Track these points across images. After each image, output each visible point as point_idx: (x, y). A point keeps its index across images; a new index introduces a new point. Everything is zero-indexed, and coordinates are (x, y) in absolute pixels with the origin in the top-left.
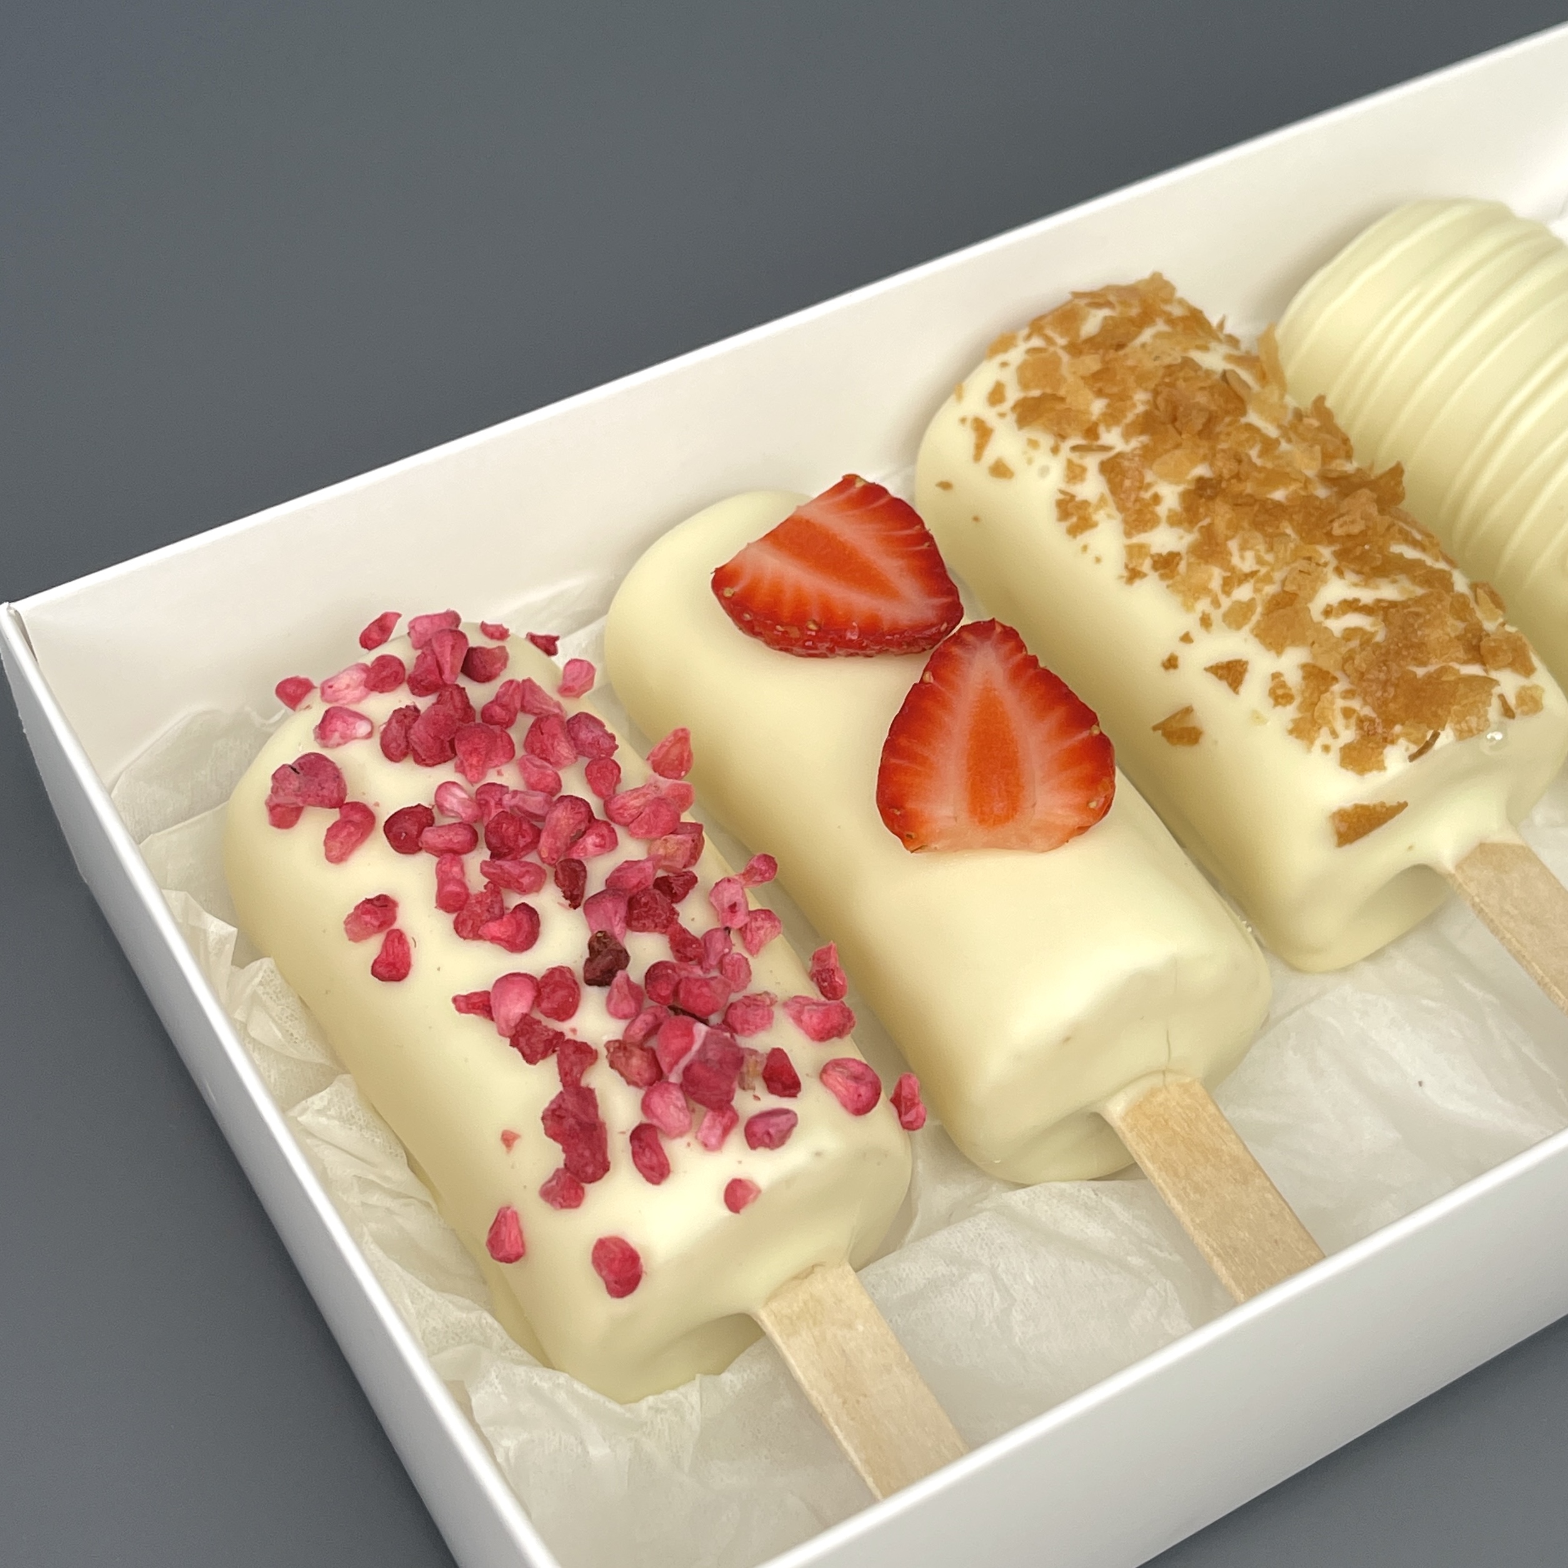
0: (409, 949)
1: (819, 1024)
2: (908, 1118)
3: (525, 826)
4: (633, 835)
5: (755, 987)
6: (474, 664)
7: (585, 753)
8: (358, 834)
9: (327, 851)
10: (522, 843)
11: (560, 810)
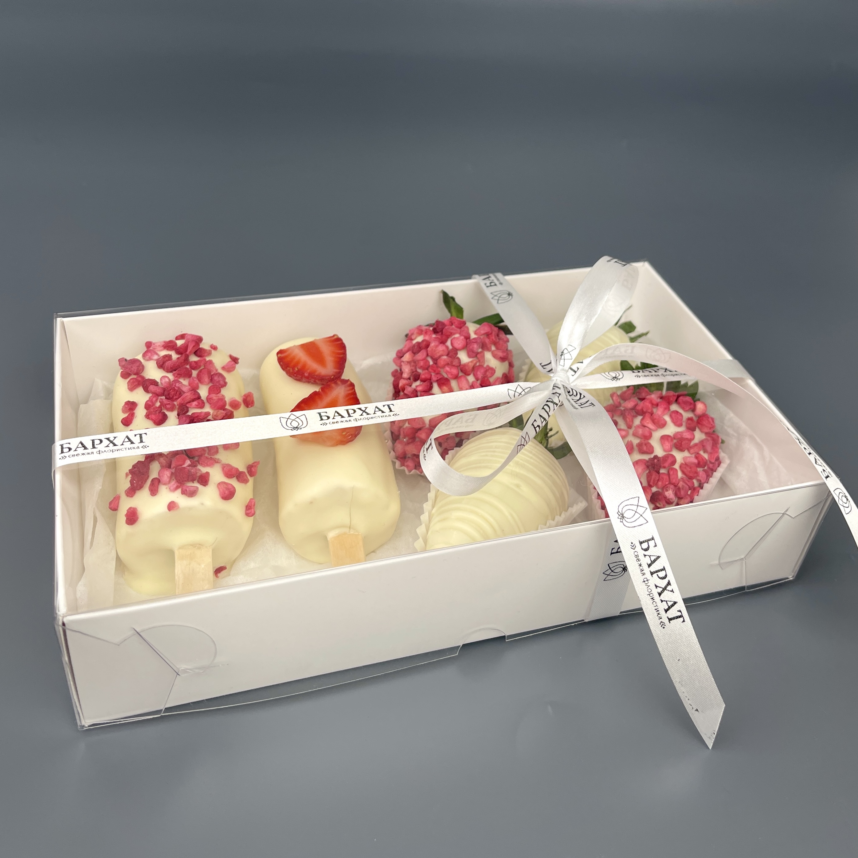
0: (134, 418)
1: (227, 471)
2: (248, 512)
3: (178, 393)
4: (211, 407)
5: (217, 457)
6: (198, 352)
7: (213, 383)
8: (137, 383)
9: (128, 386)
10: (175, 398)
11: (190, 392)
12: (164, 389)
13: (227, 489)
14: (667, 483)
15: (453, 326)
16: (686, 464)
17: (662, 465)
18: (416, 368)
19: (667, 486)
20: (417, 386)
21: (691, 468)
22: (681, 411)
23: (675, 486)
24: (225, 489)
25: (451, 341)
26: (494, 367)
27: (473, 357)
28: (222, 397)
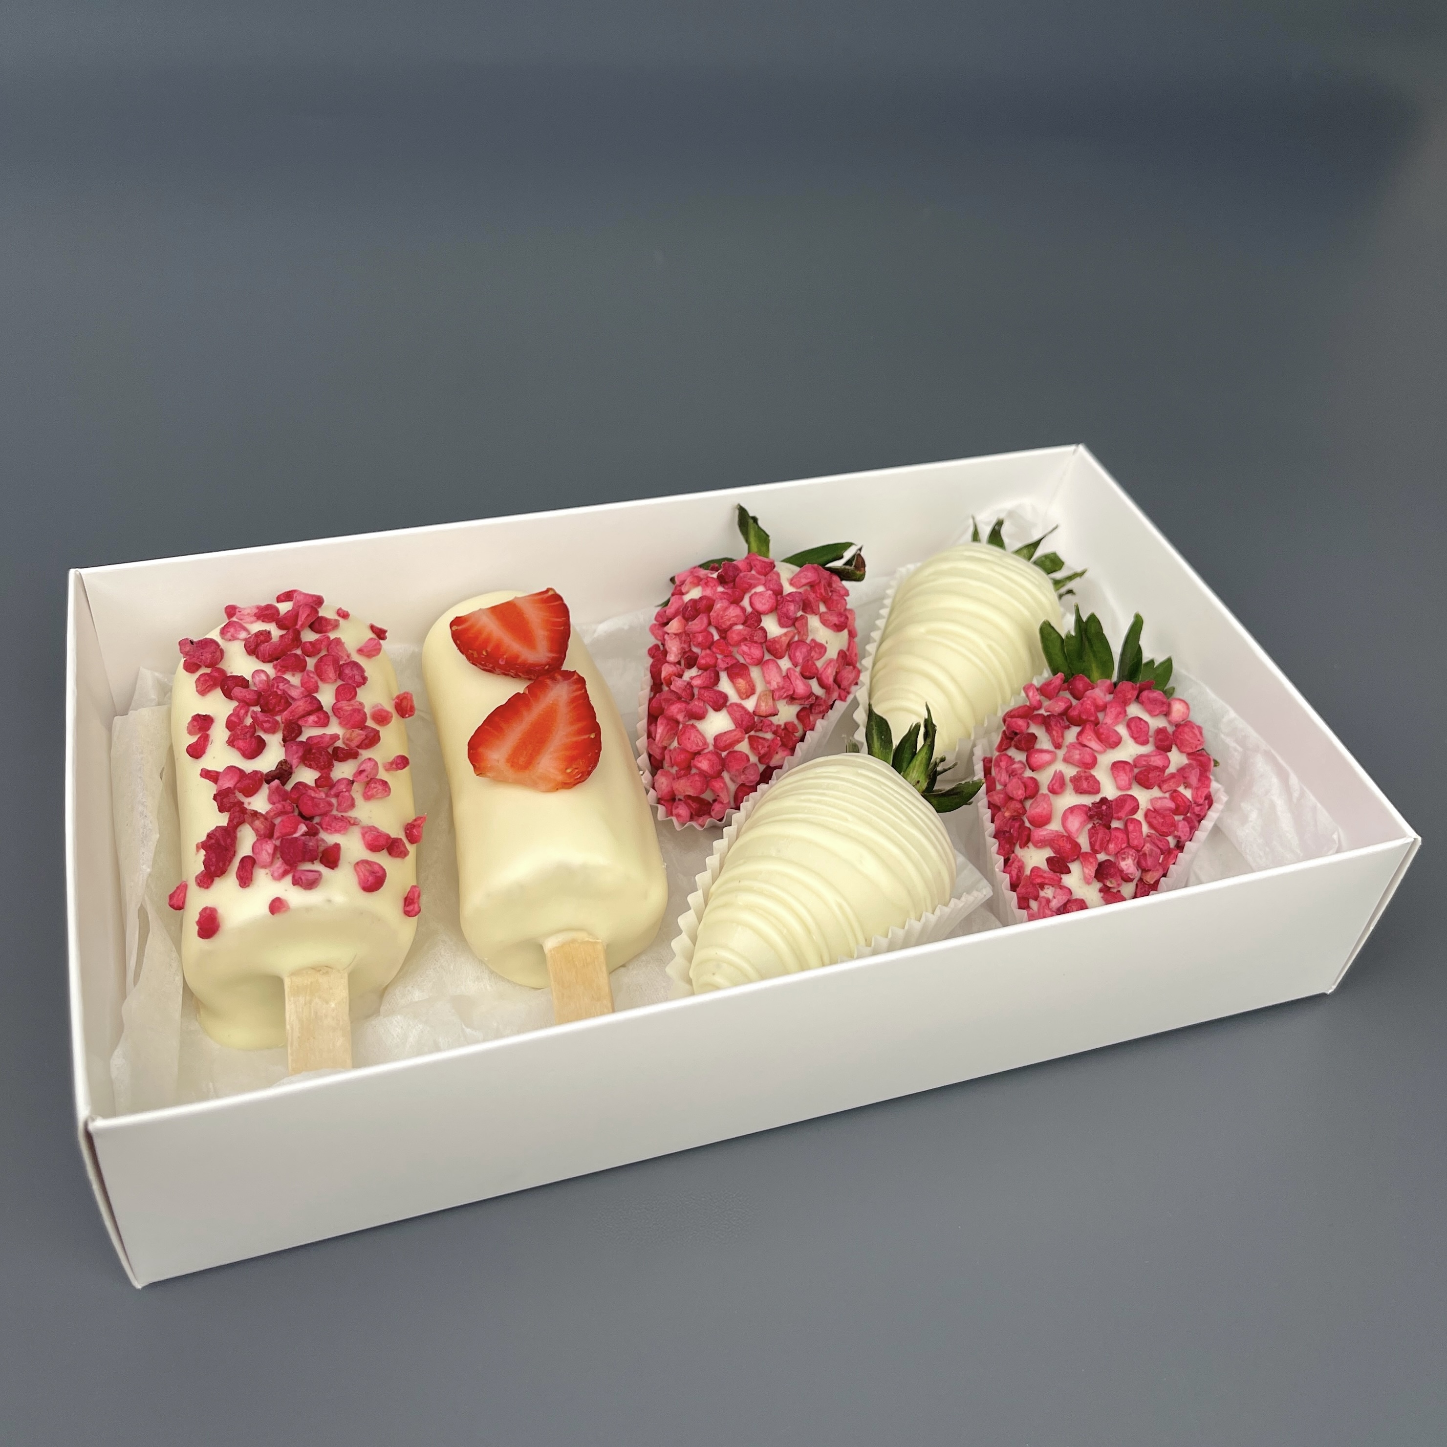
0: (208, 744)
1: (371, 841)
2: (408, 909)
3: (283, 701)
4: (340, 723)
5: (352, 814)
6: (317, 625)
7: (343, 680)
8: (212, 683)
9: (197, 687)
10: (277, 709)
11: (304, 700)
12: (259, 694)
13: (373, 872)
14: (1124, 846)
15: (753, 572)
16: (1155, 811)
17: (1115, 815)
18: (690, 646)
19: (1123, 851)
20: (692, 678)
21: (1164, 817)
22: (1145, 717)
23: (1138, 851)
24: (367, 874)
25: (750, 598)
26: (824, 642)
27: (787, 627)
28: (359, 707)
